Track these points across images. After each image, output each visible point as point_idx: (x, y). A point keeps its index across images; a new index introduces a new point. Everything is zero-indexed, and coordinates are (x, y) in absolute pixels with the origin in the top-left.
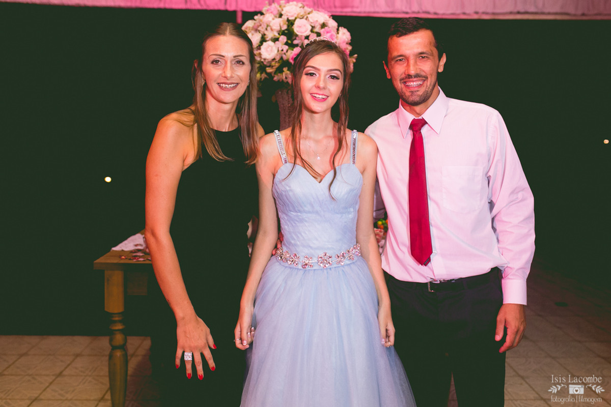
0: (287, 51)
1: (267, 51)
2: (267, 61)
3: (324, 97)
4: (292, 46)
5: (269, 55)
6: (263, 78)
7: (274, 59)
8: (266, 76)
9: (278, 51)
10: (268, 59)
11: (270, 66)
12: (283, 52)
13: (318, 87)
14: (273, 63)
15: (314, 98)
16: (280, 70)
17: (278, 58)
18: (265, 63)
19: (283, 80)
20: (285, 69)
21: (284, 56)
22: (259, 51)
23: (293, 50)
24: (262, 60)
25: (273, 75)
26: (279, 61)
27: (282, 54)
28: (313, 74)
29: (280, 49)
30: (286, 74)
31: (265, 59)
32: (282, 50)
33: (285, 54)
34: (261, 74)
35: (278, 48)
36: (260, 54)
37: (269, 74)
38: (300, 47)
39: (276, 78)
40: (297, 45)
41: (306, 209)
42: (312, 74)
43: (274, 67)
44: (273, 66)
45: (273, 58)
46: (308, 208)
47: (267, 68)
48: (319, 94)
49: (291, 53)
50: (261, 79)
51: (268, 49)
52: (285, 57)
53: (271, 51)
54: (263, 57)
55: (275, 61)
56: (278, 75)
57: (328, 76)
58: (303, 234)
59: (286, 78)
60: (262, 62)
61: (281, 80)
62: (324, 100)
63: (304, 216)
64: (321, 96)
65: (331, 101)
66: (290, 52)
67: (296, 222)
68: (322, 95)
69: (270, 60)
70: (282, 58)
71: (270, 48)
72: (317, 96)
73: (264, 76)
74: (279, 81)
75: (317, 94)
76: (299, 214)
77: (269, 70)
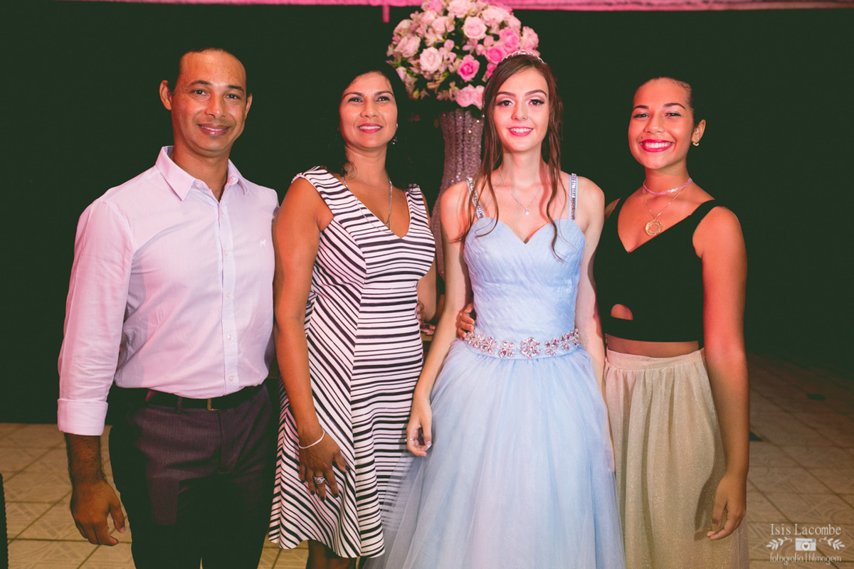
0: (455, 60)
1: (428, 60)
2: (427, 74)
3: (526, 130)
4: (460, 53)
5: (432, 65)
6: (423, 96)
7: (437, 72)
8: (426, 93)
9: (443, 60)
10: (429, 72)
11: (433, 80)
12: (449, 62)
13: (516, 119)
14: (436, 77)
16: (445, 86)
17: (442, 70)
18: (426, 77)
19: (449, 99)
20: (452, 84)
21: (450, 67)
22: (417, 61)
23: (462, 59)
24: (422, 73)
25: (436, 92)
26: (444, 73)
27: (447, 64)
28: (509, 102)
29: (446, 58)
30: (453, 91)
31: (425, 72)
32: (448, 59)
33: (452, 64)
34: (420, 91)
35: (443, 56)
36: (419, 65)
37: (431, 91)
38: (472, 55)
39: (439, 97)
40: (467, 52)
41: (507, 278)
42: (506, 103)
43: (438, 82)
44: (435, 81)
45: (436, 70)
46: (509, 277)
47: (428, 84)
48: (519, 128)
49: (460, 63)
50: (420, 97)
51: (430, 59)
52: (452, 69)
53: (434, 60)
54: (423, 68)
55: (438, 73)
56: (442, 92)
57: (529, 101)
58: (502, 311)
59: (453, 96)
60: (422, 75)
61: (446, 99)
62: (527, 133)
63: (504, 287)
64: (522, 131)
65: (538, 135)
66: (458, 61)
67: (494, 296)
68: (524, 128)
69: (432, 73)
70: (447, 70)
71: (432, 56)
72: (517, 130)
73: (424, 93)
74: (444, 99)
75: (516, 128)
76: (498, 285)
77: (431, 86)
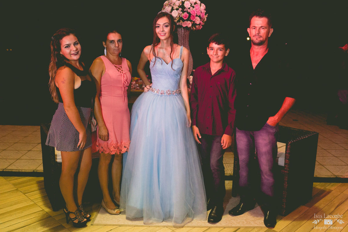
3: (164, 34)
4: (183, 12)
13: (161, 31)
15: (161, 35)
16: (179, 21)
17: (178, 16)
29: (179, 13)
30: (181, 23)
33: (181, 15)
38: (187, 12)
42: (159, 27)
53: (176, 14)
57: (164, 26)
61: (179, 25)
62: (165, 35)
64: (163, 34)
65: (167, 35)
68: (163, 33)
69: (175, 17)
72: (161, 34)
